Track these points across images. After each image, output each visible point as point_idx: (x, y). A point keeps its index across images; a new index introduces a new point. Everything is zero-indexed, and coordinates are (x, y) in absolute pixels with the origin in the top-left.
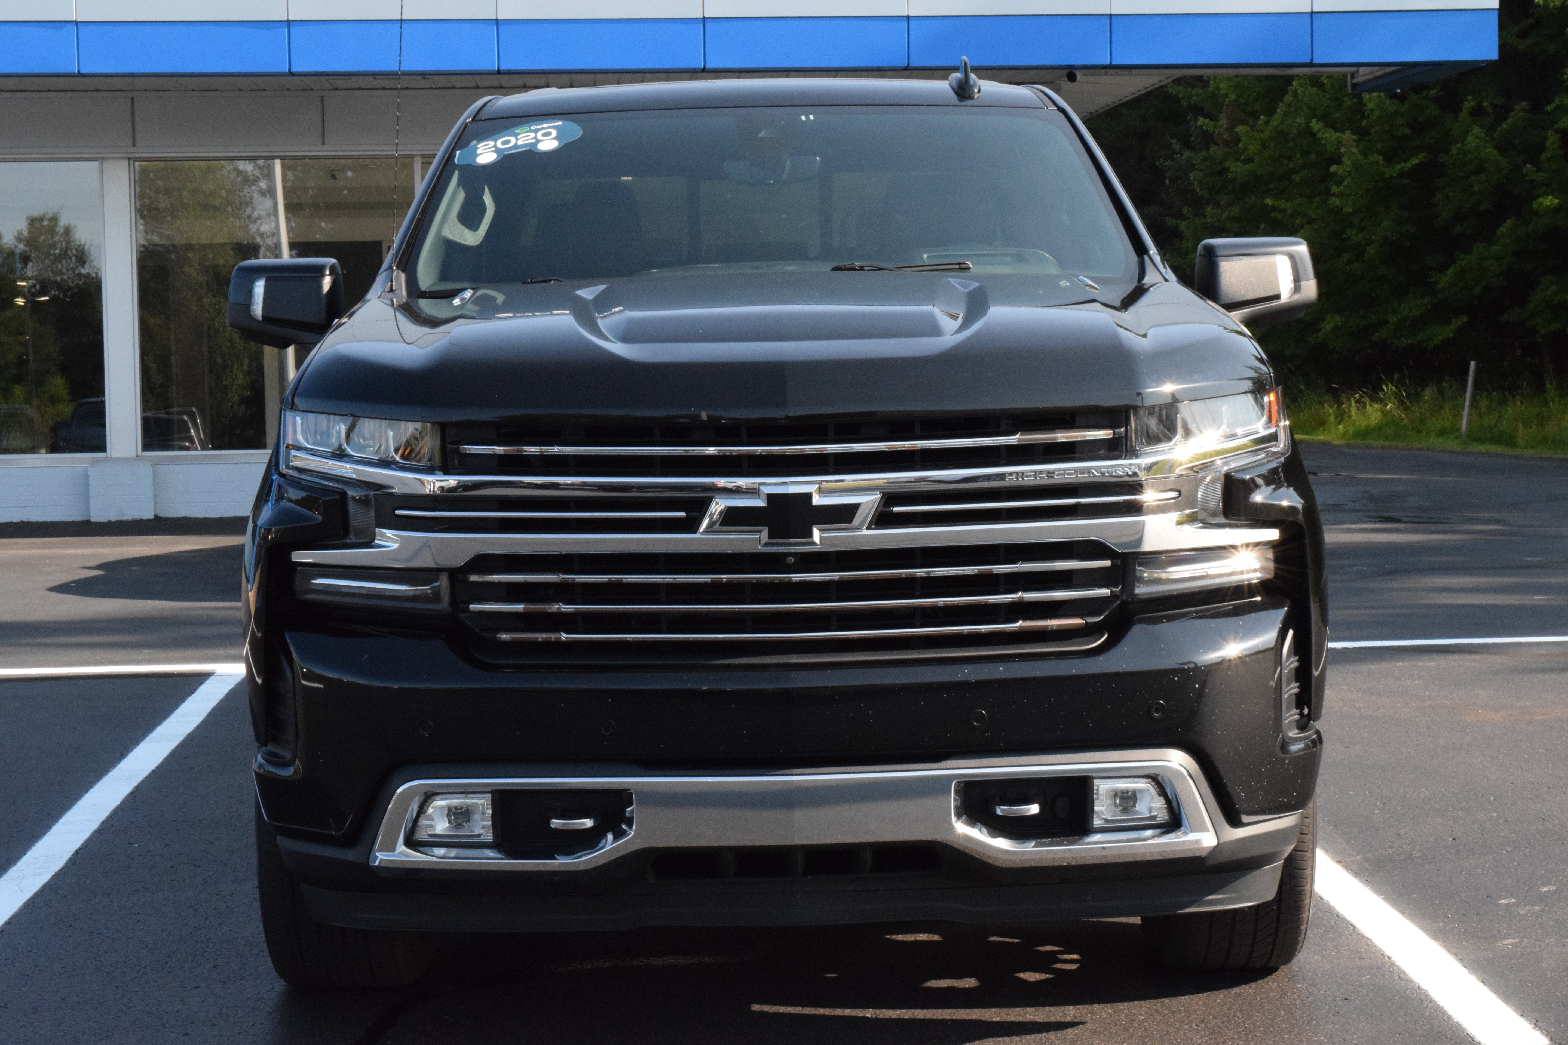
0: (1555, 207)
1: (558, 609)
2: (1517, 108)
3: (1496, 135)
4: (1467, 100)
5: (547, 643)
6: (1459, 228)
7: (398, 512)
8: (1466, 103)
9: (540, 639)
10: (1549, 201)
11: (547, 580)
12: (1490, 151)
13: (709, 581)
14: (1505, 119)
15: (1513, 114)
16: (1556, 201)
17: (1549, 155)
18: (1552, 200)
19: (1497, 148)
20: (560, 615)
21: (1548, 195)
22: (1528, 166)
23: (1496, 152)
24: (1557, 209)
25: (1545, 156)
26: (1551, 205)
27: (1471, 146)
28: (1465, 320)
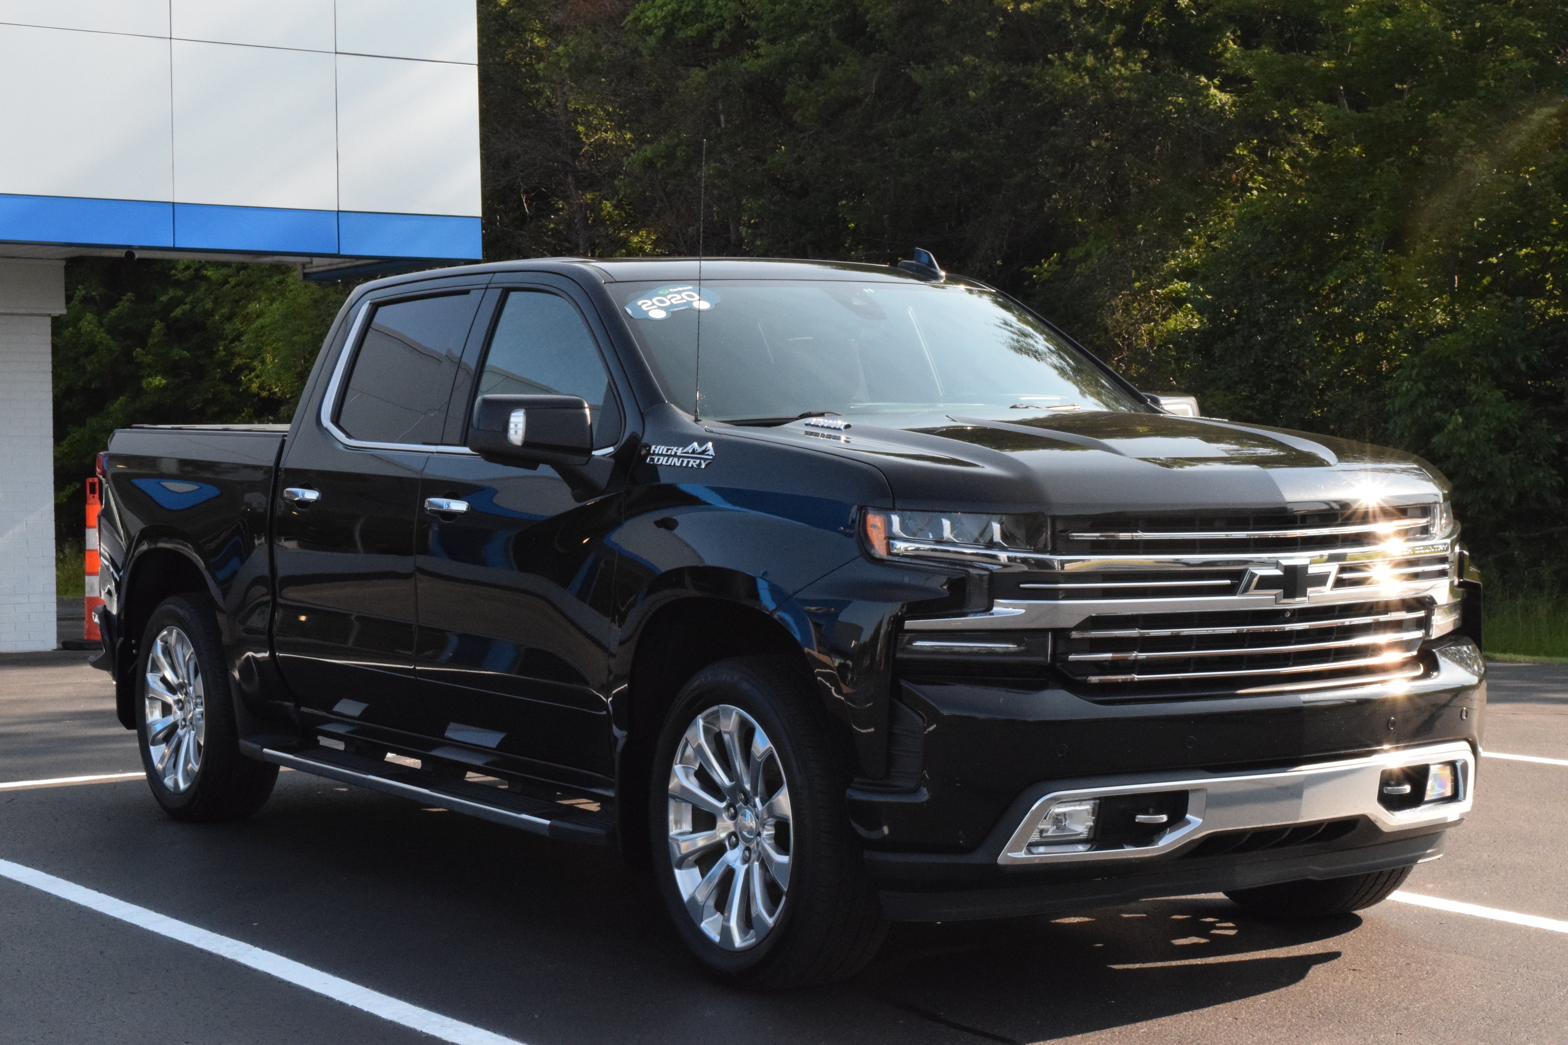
0: (163, 387)
1: (1136, 656)
2: (125, 298)
3: (105, 321)
4: (78, 289)
5: (1125, 683)
6: (68, 403)
7: (1022, 586)
8: (77, 291)
9: (1120, 681)
10: (158, 381)
11: (1124, 635)
12: (102, 336)
13: (1235, 631)
14: (114, 306)
15: (121, 303)
16: (164, 382)
17: (156, 340)
18: (160, 380)
19: (109, 332)
20: (1136, 661)
21: (156, 375)
22: (138, 349)
23: (109, 337)
24: (165, 388)
25: (151, 341)
26: (161, 384)
27: (86, 331)
28: (78, 487)
